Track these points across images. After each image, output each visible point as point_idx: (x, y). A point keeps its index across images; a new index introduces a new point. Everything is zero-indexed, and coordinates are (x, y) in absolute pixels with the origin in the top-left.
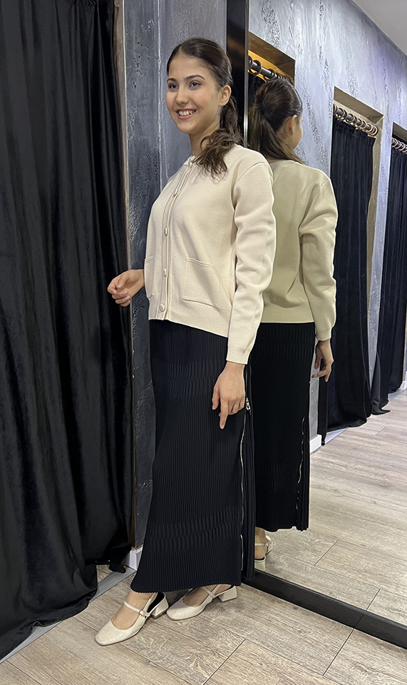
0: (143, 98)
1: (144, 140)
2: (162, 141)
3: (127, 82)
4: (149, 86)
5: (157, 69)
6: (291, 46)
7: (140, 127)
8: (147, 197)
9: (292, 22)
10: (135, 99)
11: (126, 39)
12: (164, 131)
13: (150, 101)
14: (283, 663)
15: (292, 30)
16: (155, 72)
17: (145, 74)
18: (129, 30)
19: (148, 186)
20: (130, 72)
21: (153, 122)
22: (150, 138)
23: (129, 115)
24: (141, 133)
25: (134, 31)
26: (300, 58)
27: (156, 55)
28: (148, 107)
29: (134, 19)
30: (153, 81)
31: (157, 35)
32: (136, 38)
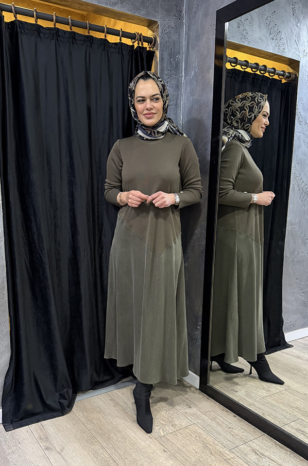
2: (183, 125)
4: (175, 93)
5: (181, 82)
6: (297, 52)
9: (298, 36)
11: (160, 69)
12: (184, 119)
13: (175, 102)
14: (210, 439)
15: (297, 42)
16: (180, 84)
17: (172, 87)
18: (162, 64)
25: (166, 64)
26: (304, 59)
27: (181, 75)
28: (174, 106)
29: (166, 57)
30: (178, 90)
31: (182, 63)
32: (167, 67)
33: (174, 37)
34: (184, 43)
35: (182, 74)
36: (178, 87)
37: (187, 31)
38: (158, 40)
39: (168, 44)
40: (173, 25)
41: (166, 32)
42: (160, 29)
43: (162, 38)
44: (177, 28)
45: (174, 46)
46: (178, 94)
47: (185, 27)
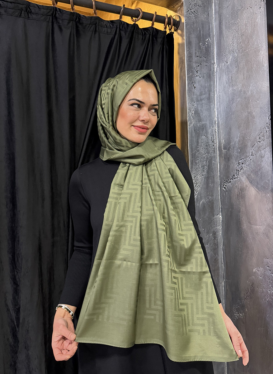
0: (201, 94)
1: (203, 125)
2: (218, 123)
3: (188, 85)
4: (206, 84)
5: (214, 71)
7: (199, 116)
8: (206, 167)
10: (195, 96)
11: (188, 55)
12: (219, 116)
13: (207, 95)
16: (212, 73)
17: (203, 77)
18: (190, 49)
19: (207, 158)
20: (190, 78)
21: (210, 110)
22: (208, 123)
23: (190, 109)
24: (200, 120)
25: (194, 49)
27: (212, 62)
28: (206, 100)
29: (194, 40)
30: (210, 81)
31: (213, 47)
32: (196, 53)
33: (202, 17)
34: (214, 24)
35: (214, 60)
36: (210, 76)
37: (217, 10)
38: (183, 20)
39: (195, 25)
40: (200, 3)
41: (192, 11)
42: (185, 8)
43: (188, 18)
44: (204, 7)
45: (203, 27)
46: (210, 86)
47: (215, 6)
